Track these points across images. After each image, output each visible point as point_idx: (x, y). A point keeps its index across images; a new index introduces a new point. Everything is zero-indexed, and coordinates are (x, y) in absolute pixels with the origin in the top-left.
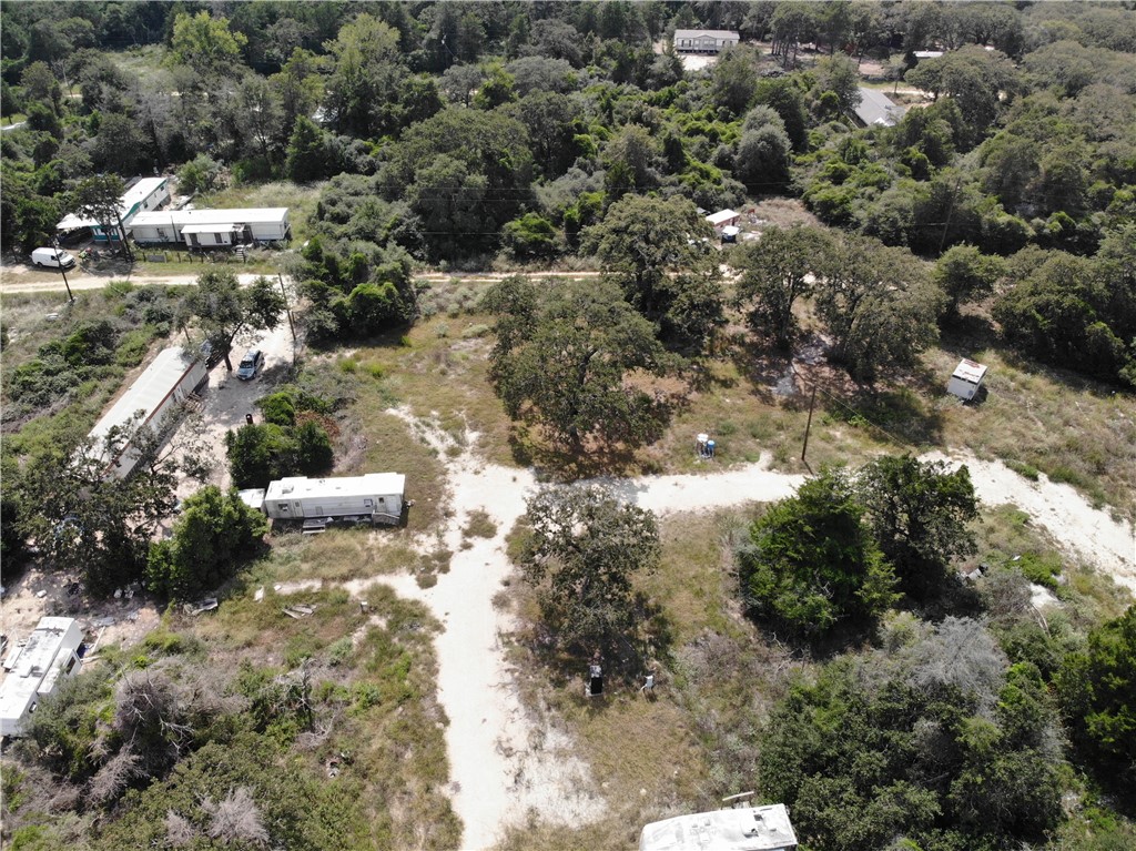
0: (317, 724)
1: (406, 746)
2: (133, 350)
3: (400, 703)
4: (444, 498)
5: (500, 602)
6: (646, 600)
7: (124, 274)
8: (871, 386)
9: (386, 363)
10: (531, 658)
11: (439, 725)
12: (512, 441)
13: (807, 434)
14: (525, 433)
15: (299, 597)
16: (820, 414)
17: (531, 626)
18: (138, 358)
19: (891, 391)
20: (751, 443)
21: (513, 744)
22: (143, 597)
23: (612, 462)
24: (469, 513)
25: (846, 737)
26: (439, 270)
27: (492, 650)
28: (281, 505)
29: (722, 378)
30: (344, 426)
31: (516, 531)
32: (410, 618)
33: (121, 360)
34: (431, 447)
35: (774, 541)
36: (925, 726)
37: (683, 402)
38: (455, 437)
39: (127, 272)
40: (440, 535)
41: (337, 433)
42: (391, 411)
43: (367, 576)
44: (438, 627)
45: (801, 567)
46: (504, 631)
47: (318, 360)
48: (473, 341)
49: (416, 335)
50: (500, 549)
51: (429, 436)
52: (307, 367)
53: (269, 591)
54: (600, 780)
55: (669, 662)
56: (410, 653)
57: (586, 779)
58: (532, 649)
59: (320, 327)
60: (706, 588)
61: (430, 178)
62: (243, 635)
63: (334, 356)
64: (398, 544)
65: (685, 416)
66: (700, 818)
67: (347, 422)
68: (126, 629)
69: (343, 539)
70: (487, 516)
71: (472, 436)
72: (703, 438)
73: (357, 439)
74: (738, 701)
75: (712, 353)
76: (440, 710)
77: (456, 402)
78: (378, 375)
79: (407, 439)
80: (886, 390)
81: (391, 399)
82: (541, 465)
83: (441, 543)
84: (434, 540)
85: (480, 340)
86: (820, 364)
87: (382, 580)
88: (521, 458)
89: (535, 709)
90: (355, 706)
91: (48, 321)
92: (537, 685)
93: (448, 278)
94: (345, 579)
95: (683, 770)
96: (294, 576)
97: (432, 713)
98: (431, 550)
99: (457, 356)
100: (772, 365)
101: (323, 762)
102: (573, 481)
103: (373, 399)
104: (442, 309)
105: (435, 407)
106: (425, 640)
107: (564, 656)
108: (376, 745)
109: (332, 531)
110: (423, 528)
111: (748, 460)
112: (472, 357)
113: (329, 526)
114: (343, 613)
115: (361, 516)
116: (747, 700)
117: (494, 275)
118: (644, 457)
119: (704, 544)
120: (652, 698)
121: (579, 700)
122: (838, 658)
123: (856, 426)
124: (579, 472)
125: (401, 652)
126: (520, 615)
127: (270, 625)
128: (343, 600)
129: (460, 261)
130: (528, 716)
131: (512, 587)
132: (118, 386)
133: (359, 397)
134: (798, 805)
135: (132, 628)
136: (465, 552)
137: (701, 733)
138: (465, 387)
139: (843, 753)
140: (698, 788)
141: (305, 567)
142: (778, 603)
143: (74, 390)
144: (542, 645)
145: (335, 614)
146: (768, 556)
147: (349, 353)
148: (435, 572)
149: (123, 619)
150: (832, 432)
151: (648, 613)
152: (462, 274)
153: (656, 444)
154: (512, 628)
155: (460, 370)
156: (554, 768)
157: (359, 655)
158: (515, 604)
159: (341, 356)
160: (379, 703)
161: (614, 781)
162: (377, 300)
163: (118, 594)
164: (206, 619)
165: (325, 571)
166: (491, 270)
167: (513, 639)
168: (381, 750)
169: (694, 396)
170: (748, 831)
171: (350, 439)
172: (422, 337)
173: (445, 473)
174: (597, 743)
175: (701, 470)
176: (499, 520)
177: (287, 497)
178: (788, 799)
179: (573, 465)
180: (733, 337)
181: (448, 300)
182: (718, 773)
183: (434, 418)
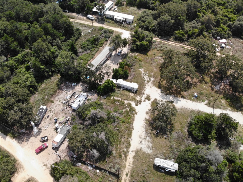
0: (115, 122)
1: (127, 131)
2: (101, 43)
3: (127, 123)
4: (144, 90)
5: (147, 113)
6: (171, 122)
7: (102, 24)
8: (235, 93)
9: (142, 58)
10: (149, 124)
11: (132, 129)
12: (159, 82)
14: (162, 82)
15: (118, 100)
16: (221, 96)
17: (151, 119)
18: (102, 45)
20: (205, 98)
21: (142, 137)
22: (96, 92)
23: (176, 93)
24: (147, 95)
25: (192, 159)
26: (158, 38)
27: (143, 120)
28: (118, 84)
29: (206, 81)
30: (132, 70)
31: (154, 101)
32: (132, 110)
33: (99, 45)
34: (145, 79)
35: (197, 122)
36: (204, 164)
37: (195, 85)
38: (149, 78)
39: (103, 24)
40: (141, 97)
41: (130, 72)
42: (140, 69)
43: (128, 101)
44: (136, 113)
45: (200, 128)
47: (131, 54)
48: (160, 57)
49: (150, 53)
50: (150, 103)
51: (145, 77)
52: (129, 55)
53: (114, 98)
54: (153, 147)
55: (171, 134)
56: (131, 116)
57: (151, 146)
59: (133, 48)
60: (183, 124)
61: (163, 19)
62: (108, 104)
63: (134, 54)
64: (134, 97)
65: (195, 88)
66: (164, 161)
67: (132, 69)
68: (93, 97)
69: (126, 93)
70: (150, 96)
71: (152, 79)
73: (133, 74)
74: (179, 145)
75: (206, 75)
76: (133, 127)
77: (152, 71)
78: (140, 61)
79: (141, 76)
80: (238, 95)
81: (141, 67)
82: (163, 89)
83: (141, 99)
84: (140, 98)
85: (161, 57)
86: (227, 85)
87: (130, 102)
88: (160, 87)
89: (147, 133)
90: (121, 121)
91: (88, 32)
92: (148, 129)
93: (160, 40)
94: (125, 100)
95: (166, 152)
96: (118, 97)
97: (132, 127)
98: (139, 99)
99: (156, 60)
100: (217, 82)
101: (115, 128)
102: (167, 95)
103: (138, 66)
104: (156, 48)
105: (148, 71)
106: (134, 115)
107: (154, 126)
108: (122, 129)
109: (125, 91)
110: (139, 95)
111: (202, 101)
112: (158, 61)
113: (125, 89)
114: (123, 106)
115: (130, 89)
116: (181, 145)
117: (169, 42)
118: (183, 94)
119: (186, 115)
120: (166, 139)
121: (154, 134)
122: (200, 144)
123: (227, 101)
124: (169, 93)
125: (130, 115)
126: (149, 116)
127: (112, 104)
128: (123, 103)
129: (163, 37)
130: (145, 133)
131: (150, 111)
132: (98, 50)
133: (136, 65)
134: (180, 165)
135: (94, 97)
136: (144, 102)
137: (171, 147)
138: (155, 68)
139: (190, 161)
140: (167, 155)
141: (120, 95)
142: (193, 132)
143: (91, 50)
144: (151, 123)
145: (122, 105)
146: (195, 124)
147: (137, 54)
148: (138, 104)
149: (92, 95)
150: (222, 101)
151: (171, 124)
152: (163, 40)
153: (186, 92)
154: (147, 118)
155: (155, 64)
156: (146, 143)
157: (124, 114)
158: (149, 114)
159: (135, 54)
160: (125, 122)
161: (155, 149)
162: (144, 45)
163: (92, 91)
164: (104, 99)
165: (122, 97)
166: (169, 40)
167: (147, 120)
168: (123, 130)
169: (198, 84)
170: (171, 165)
171: (132, 74)
172: (150, 54)
173: (145, 85)
174: (154, 142)
175: (193, 100)
176: (152, 98)
177: (120, 83)
179: (169, 91)
180: (212, 72)
181: (158, 46)
182: (171, 155)
183: (147, 73)
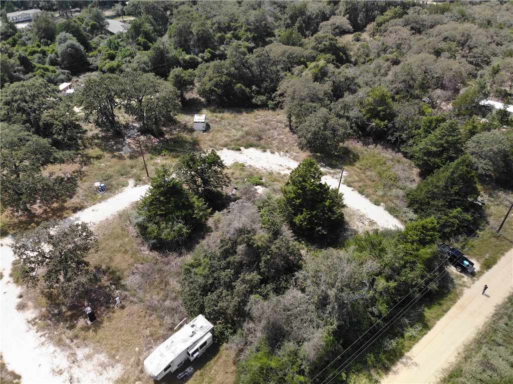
5: (21, 307)
6: (101, 267)
8: (164, 137)
10: (51, 324)
11: (16, 381)
13: (145, 166)
16: (147, 156)
17: (44, 310)
19: (172, 137)
20: (122, 179)
21: (61, 367)
23: (54, 214)
25: (213, 272)
27: (27, 331)
29: (95, 156)
31: (14, 270)
35: (149, 211)
36: (241, 248)
37: (80, 173)
45: (166, 216)
46: (30, 319)
50: (9, 282)
54: (113, 357)
55: (124, 287)
57: (106, 361)
58: (50, 320)
60: (128, 248)
65: (84, 178)
66: (168, 342)
72: (97, 184)
74: (163, 286)
75: (85, 147)
80: (171, 137)
82: (14, 232)
86: (138, 136)
89: (65, 345)
92: (60, 334)
95: (151, 329)
100: (117, 143)
107: (69, 313)
111: (124, 186)
116: (167, 284)
118: (71, 205)
119: (119, 230)
120: (123, 307)
121: (86, 329)
122: (198, 246)
123: (165, 155)
126: (35, 307)
130: (63, 350)
131: (24, 297)
134: (207, 310)
137: (152, 309)
139: (215, 279)
140: (161, 332)
142: (163, 236)
144: (55, 315)
146: (150, 219)
150: (156, 161)
151: (104, 272)
153: (75, 197)
154: (34, 316)
156: (88, 366)
161: (121, 353)
167: (37, 320)
169: (84, 168)
170: (191, 334)
174: (104, 342)
175: (103, 199)
178: (202, 311)
180: (92, 136)
182: (168, 320)
